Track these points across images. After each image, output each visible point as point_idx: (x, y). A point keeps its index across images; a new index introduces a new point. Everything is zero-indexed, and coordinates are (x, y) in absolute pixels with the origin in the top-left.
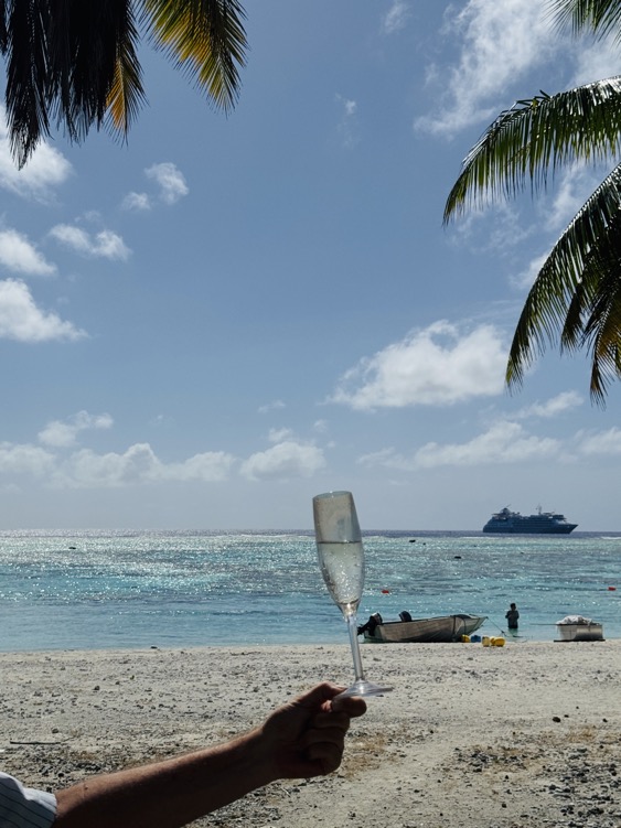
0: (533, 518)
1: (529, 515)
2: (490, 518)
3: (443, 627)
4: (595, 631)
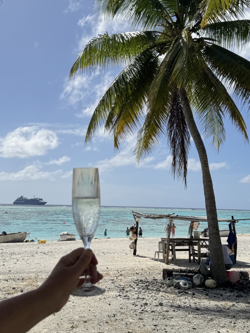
0: (32, 200)
1: (30, 199)
2: (16, 199)
4: (73, 237)
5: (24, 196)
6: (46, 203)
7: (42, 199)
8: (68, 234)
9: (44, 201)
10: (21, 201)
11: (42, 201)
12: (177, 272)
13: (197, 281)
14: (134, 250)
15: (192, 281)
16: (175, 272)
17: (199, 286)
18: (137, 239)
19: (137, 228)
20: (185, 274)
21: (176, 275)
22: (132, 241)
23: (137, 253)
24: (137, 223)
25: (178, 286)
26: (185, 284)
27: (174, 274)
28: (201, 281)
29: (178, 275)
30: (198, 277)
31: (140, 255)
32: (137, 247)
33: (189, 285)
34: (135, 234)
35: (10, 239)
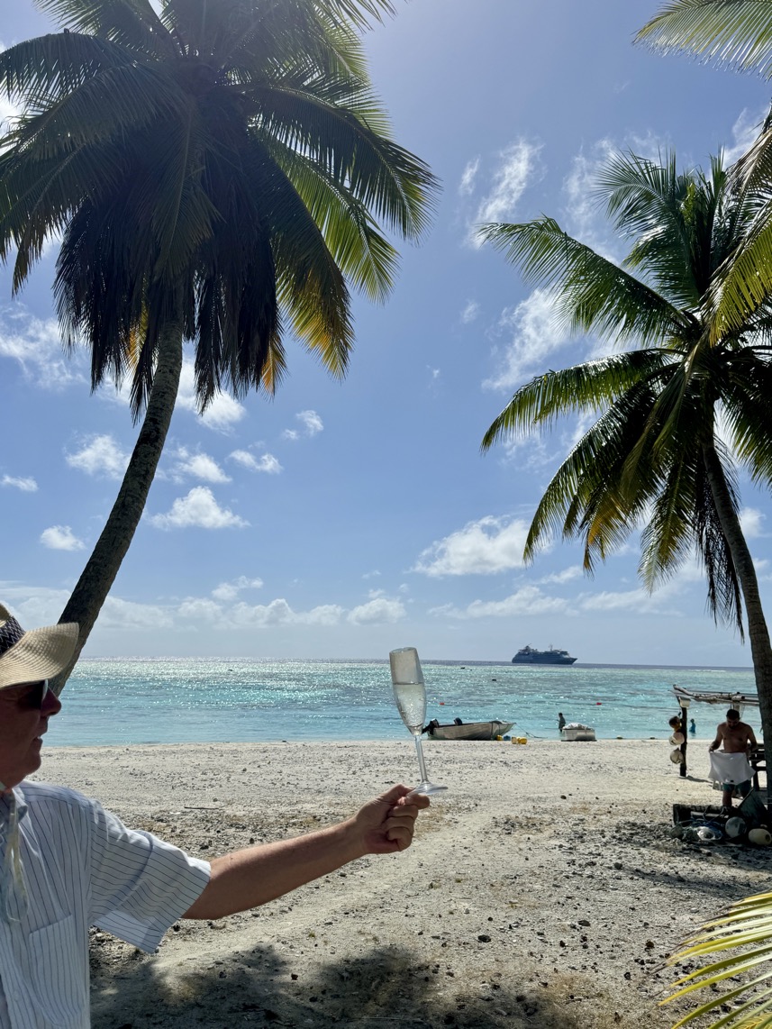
0: (546, 654)
1: (544, 651)
2: (517, 652)
3: (484, 729)
4: (590, 734)
5: (531, 647)
6: (575, 659)
7: (566, 653)
8: (580, 728)
9: (572, 655)
10: (527, 657)
11: (567, 656)
12: (701, 811)
13: (732, 831)
14: (681, 765)
15: (723, 829)
16: (696, 811)
17: (735, 840)
18: (685, 743)
19: (684, 721)
20: (717, 815)
21: (696, 817)
22: (675, 748)
23: (688, 773)
24: (684, 710)
25: (692, 838)
26: (708, 836)
27: (694, 816)
28: (740, 831)
29: (701, 817)
30: (734, 823)
31: (695, 777)
32: (687, 760)
33: (716, 837)
34: (680, 733)
35: (467, 734)
